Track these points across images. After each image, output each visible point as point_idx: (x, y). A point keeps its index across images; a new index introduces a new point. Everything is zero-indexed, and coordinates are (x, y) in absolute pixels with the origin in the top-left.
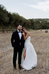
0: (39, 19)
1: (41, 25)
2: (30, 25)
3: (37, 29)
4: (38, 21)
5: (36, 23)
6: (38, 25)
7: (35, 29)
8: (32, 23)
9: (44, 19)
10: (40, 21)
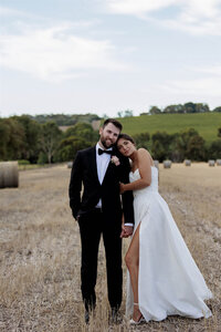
0: (54, 116)
1: (66, 143)
2: (19, 141)
3: (47, 162)
4: (52, 125)
5: (45, 135)
6: (52, 145)
7: (39, 161)
8: (27, 136)
9: (78, 117)
10: (61, 123)
